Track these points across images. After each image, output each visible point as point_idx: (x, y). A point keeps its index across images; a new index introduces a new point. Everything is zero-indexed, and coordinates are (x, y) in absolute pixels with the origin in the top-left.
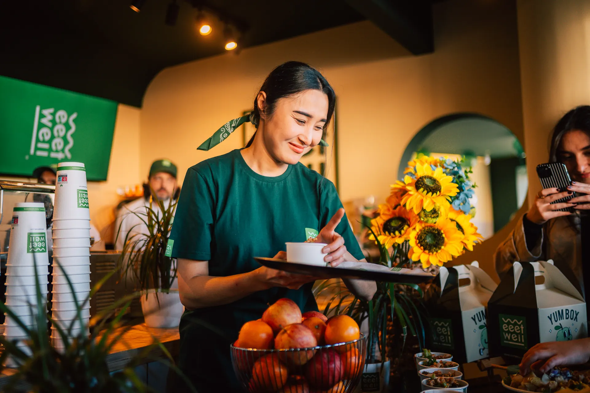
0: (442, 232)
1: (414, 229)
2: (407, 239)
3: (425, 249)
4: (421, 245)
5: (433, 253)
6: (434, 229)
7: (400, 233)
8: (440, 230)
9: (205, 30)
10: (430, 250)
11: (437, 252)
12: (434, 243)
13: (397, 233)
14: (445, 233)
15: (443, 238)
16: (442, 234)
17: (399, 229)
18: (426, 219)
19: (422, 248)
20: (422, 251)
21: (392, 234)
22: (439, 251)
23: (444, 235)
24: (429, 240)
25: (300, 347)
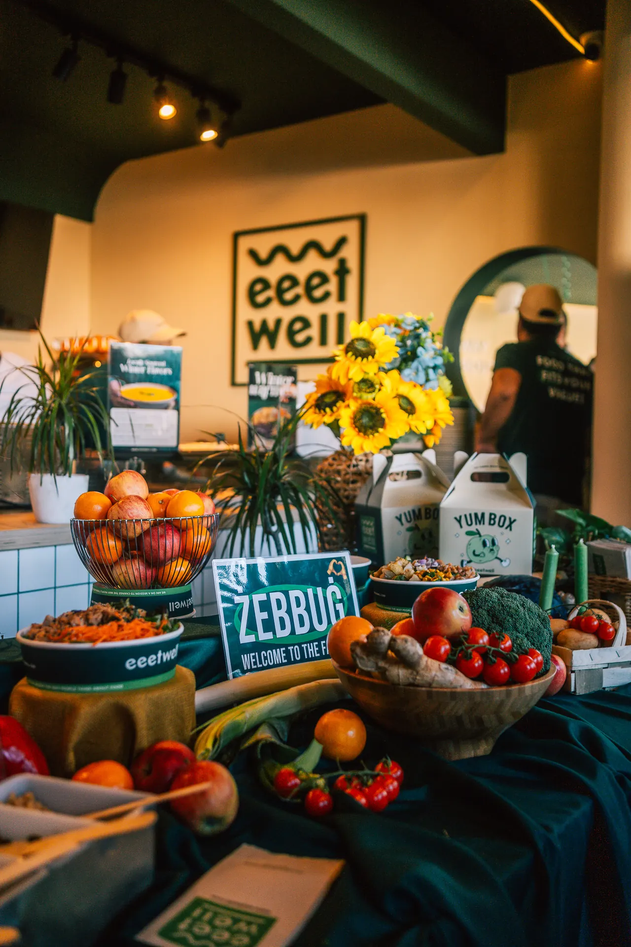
0: (382, 410)
1: (348, 406)
2: (338, 418)
3: (360, 431)
4: (356, 427)
5: (368, 436)
6: (372, 407)
7: (332, 410)
8: (379, 409)
9: (167, 111)
10: (365, 434)
11: (373, 435)
12: (371, 424)
13: (328, 410)
14: (386, 412)
15: (383, 420)
16: (381, 413)
17: (331, 405)
18: (359, 395)
19: (357, 429)
20: (356, 433)
21: (322, 411)
22: (376, 434)
23: (384, 416)
24: (365, 420)
25: (129, 518)
